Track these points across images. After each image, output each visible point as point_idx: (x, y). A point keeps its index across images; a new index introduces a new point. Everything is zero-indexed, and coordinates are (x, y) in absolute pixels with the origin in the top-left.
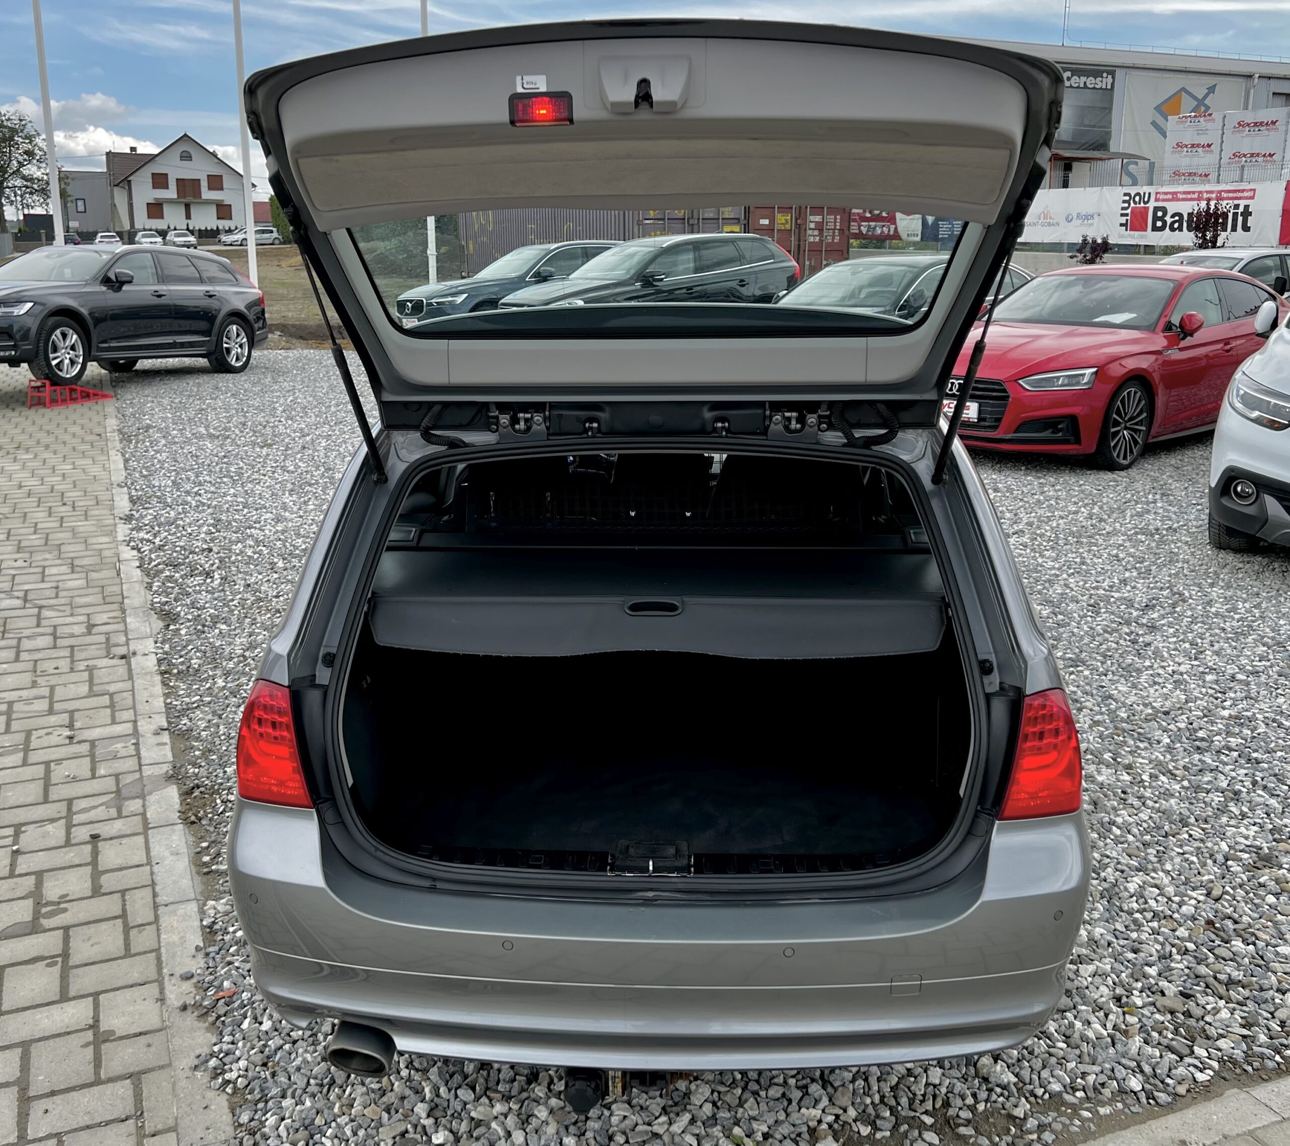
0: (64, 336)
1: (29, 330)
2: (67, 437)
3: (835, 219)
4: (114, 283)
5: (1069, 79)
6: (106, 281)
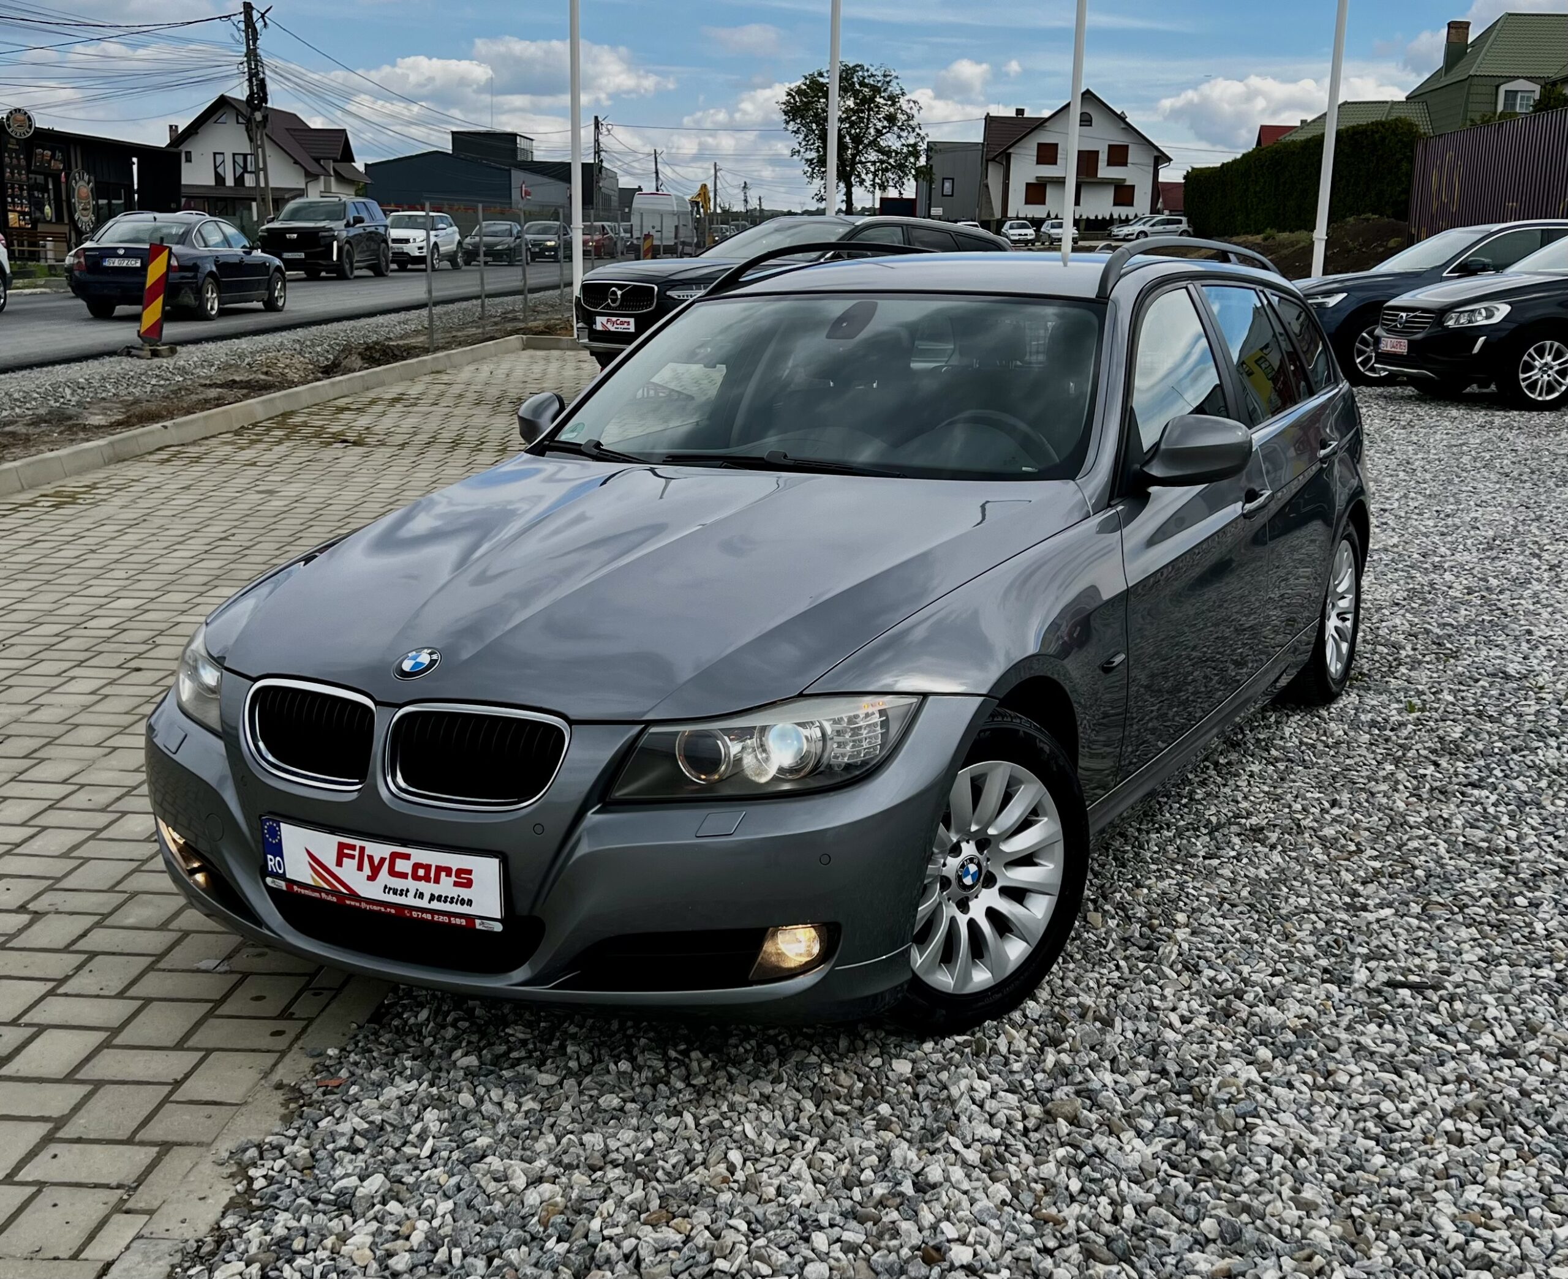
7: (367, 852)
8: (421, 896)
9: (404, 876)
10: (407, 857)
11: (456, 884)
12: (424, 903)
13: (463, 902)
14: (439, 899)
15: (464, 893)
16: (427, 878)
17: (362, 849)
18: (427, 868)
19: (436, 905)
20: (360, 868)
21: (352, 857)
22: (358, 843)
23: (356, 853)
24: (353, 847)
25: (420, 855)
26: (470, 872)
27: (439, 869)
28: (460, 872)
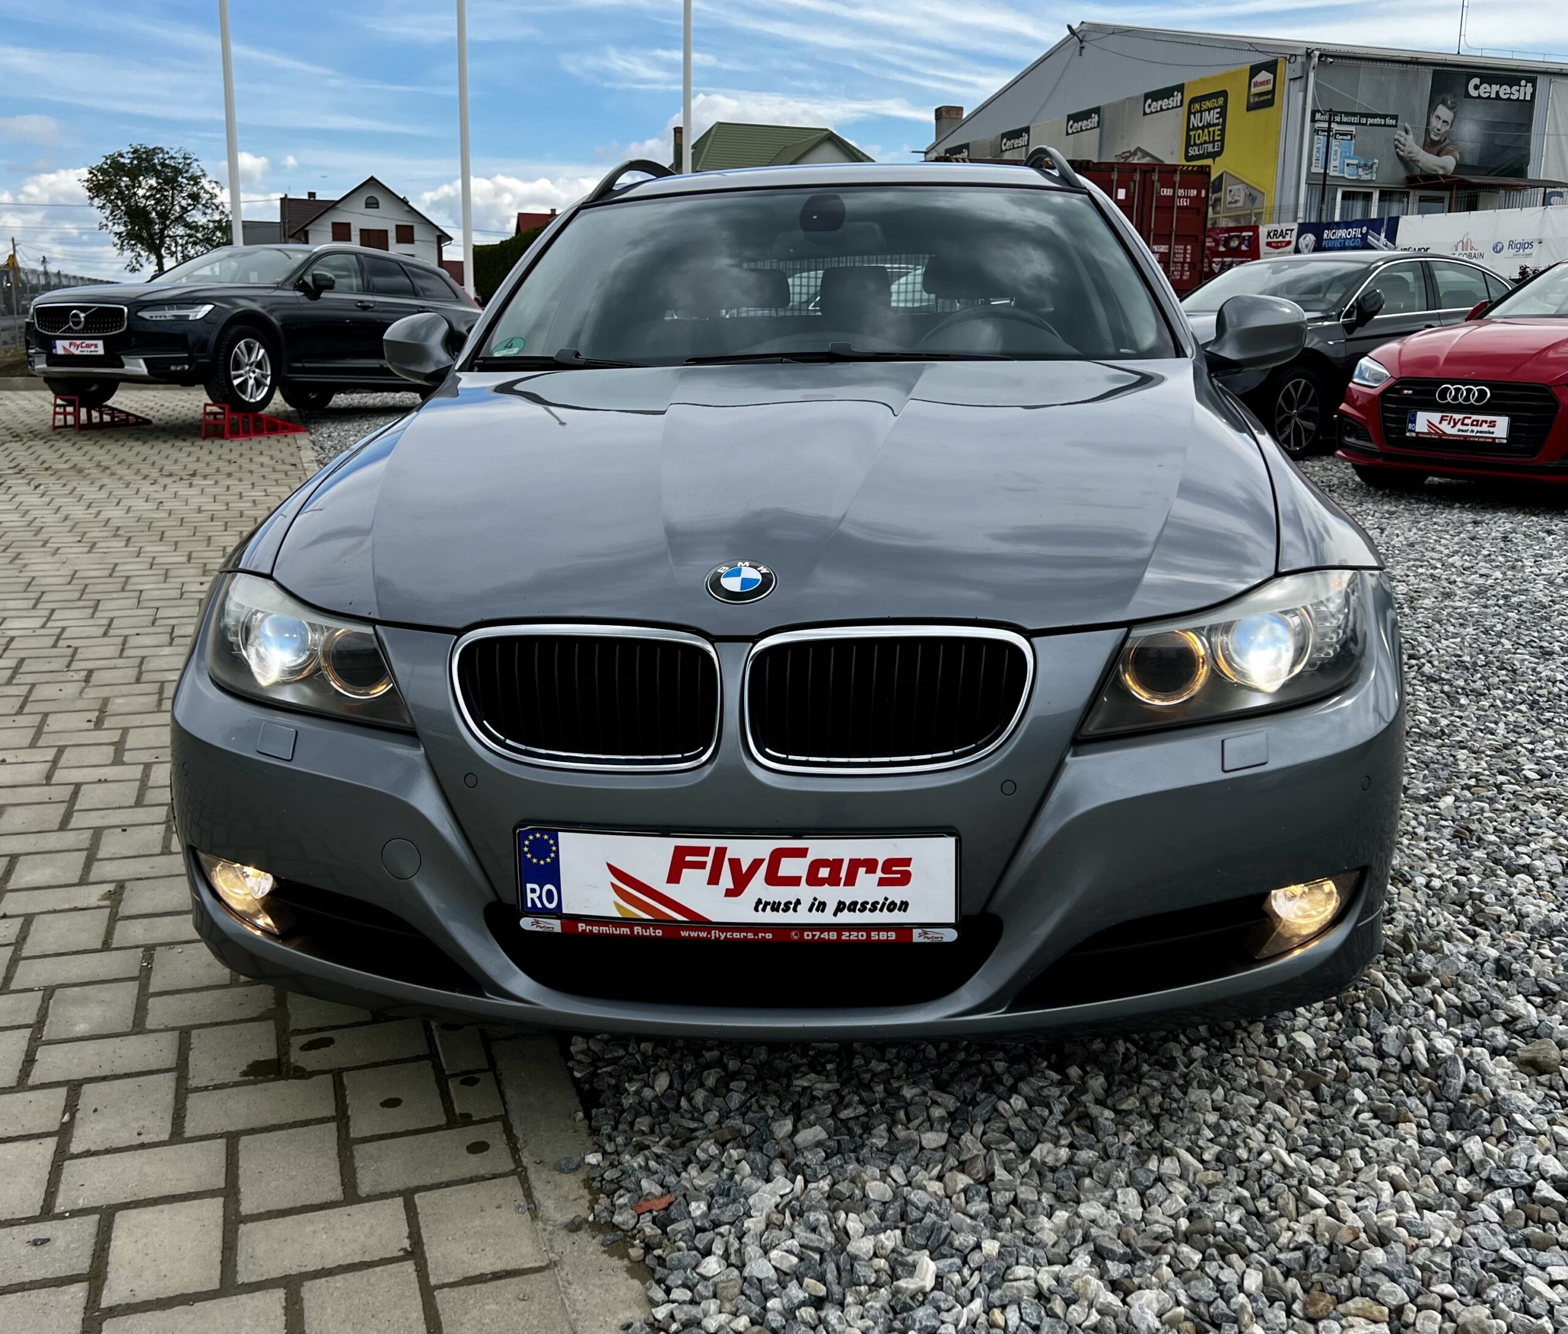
0: (250, 350)
1: (207, 340)
2: (253, 467)
3: (1185, 249)
4: (315, 288)
5: (1476, 87)
6: (301, 286)
7: (729, 855)
8: (822, 906)
9: (794, 881)
10: (802, 853)
11: (882, 882)
12: (827, 917)
13: (892, 907)
14: (852, 908)
15: (895, 894)
16: (833, 880)
17: (721, 852)
18: (836, 864)
19: (846, 917)
20: (714, 879)
21: (702, 865)
22: (713, 844)
23: (709, 859)
24: (704, 851)
25: (821, 848)
26: (907, 862)
27: (855, 864)
28: (889, 864)
